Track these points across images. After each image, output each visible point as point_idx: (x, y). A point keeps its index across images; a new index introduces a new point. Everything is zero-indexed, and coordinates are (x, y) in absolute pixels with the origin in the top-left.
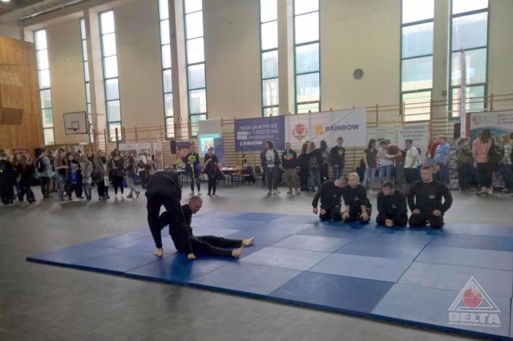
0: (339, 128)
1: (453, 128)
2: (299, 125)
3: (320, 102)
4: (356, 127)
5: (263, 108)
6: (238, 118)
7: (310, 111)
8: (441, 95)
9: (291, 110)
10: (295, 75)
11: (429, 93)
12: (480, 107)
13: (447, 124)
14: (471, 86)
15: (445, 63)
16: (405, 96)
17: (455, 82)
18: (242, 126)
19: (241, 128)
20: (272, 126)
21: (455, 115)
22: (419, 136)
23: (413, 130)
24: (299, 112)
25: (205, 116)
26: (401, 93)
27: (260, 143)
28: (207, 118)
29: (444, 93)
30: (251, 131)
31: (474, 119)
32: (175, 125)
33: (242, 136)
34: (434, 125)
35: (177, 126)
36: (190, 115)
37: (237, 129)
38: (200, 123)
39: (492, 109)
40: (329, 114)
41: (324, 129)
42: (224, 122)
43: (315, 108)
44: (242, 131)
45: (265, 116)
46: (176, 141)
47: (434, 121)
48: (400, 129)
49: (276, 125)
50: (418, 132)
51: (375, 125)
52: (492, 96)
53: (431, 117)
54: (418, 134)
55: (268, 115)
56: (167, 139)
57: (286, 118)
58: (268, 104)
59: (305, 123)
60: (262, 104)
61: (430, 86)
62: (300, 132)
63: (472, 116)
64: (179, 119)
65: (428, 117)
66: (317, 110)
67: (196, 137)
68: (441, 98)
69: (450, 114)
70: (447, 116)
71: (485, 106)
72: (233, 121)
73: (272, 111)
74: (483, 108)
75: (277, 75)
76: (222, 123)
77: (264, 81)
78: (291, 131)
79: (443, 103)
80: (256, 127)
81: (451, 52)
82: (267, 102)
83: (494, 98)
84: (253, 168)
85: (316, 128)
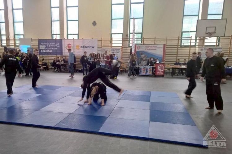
0: (86, 47)
1: (130, 50)
3: (78, 35)
4: (93, 47)
5: (52, 35)
6: (40, 38)
7: (74, 38)
8: (126, 36)
9: (66, 38)
10: (67, 21)
11: (122, 35)
12: (139, 42)
13: (128, 48)
14: (137, 33)
15: (128, 23)
16: (112, 35)
17: (131, 31)
19: (41, 43)
21: (131, 45)
22: (118, 53)
24: (69, 38)
25: (23, 36)
26: (111, 34)
27: (51, 51)
28: (24, 37)
29: (127, 36)
30: (46, 45)
31: (137, 47)
32: (6, 39)
34: (123, 48)
35: (8, 40)
36: (15, 35)
37: (39, 44)
38: (20, 39)
39: (144, 43)
40: (82, 40)
41: (80, 47)
42: (33, 40)
43: (76, 37)
44: (42, 45)
45: (53, 39)
46: (7, 48)
48: (111, 49)
49: (58, 43)
50: (117, 51)
51: (101, 47)
55: (55, 39)
56: (2, 46)
57: (63, 40)
58: (55, 33)
59: (72, 43)
60: (52, 33)
61: (122, 32)
62: (69, 48)
64: (9, 36)
65: (121, 45)
66: (77, 38)
67: (18, 46)
68: (126, 37)
69: (129, 44)
71: (141, 42)
72: (38, 40)
73: (56, 37)
74: (140, 43)
75: (59, 20)
76: (32, 40)
77: (52, 22)
78: (65, 47)
79: (127, 40)
80: (49, 44)
81: (130, 19)
82: (54, 32)
83: (145, 39)
84: (48, 63)
85: (76, 46)
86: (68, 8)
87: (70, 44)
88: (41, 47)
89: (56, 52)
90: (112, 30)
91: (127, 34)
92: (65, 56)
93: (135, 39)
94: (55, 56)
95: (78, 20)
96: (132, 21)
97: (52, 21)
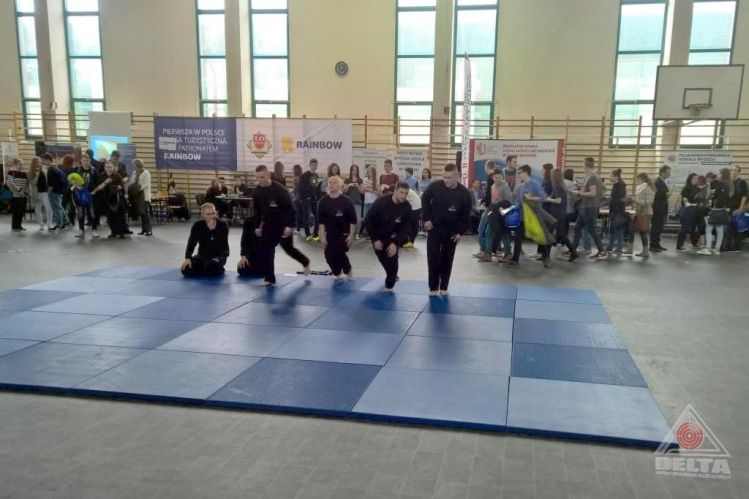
0: (316, 145)
1: (455, 157)
2: (259, 136)
3: (288, 104)
4: (338, 145)
5: (202, 103)
6: (160, 114)
7: (274, 116)
8: (442, 113)
9: (248, 114)
10: (252, 57)
11: (429, 108)
12: (485, 132)
13: (449, 151)
14: (477, 104)
15: (448, 70)
16: (400, 108)
17: (459, 97)
18: (167, 127)
19: (165, 131)
20: (217, 133)
21: (458, 140)
23: (410, 156)
24: (258, 115)
25: (101, 104)
26: (397, 104)
27: (198, 157)
28: (104, 108)
29: (446, 110)
30: (183, 136)
31: (478, 148)
32: (44, 113)
33: (168, 144)
34: (434, 151)
35: (48, 118)
37: (158, 133)
38: (92, 116)
39: (497, 136)
40: (301, 123)
41: (294, 146)
42: (135, 119)
43: (281, 111)
44: (166, 135)
45: (205, 116)
46: (47, 143)
47: (433, 146)
48: (394, 154)
49: (223, 132)
50: (416, 159)
51: (362, 145)
52: (498, 120)
53: (431, 140)
54: (415, 162)
55: (210, 115)
56: (28, 137)
57: (238, 121)
58: (210, 97)
59: (268, 133)
60: (200, 97)
61: (430, 98)
62: (260, 146)
63: (477, 143)
64: (51, 105)
65: (426, 140)
66: (285, 115)
67: (84, 138)
68: (443, 116)
69: (453, 139)
70: (449, 141)
71: (491, 133)
72: (152, 119)
73: (216, 109)
74: (488, 134)
75: (224, 54)
76: (132, 119)
77: (202, 60)
78: (246, 143)
79: (445, 123)
80: (191, 132)
81: (456, 56)
82: (208, 95)
83: (501, 123)
84: (186, 196)
85: (283, 142)
86: (254, 16)
87: (263, 133)
88: (166, 143)
89: (216, 161)
90: (400, 90)
91: (445, 105)
92: (246, 175)
93: (472, 123)
94: (213, 172)
95: (287, 57)
96: (461, 63)
97: (199, 57)
